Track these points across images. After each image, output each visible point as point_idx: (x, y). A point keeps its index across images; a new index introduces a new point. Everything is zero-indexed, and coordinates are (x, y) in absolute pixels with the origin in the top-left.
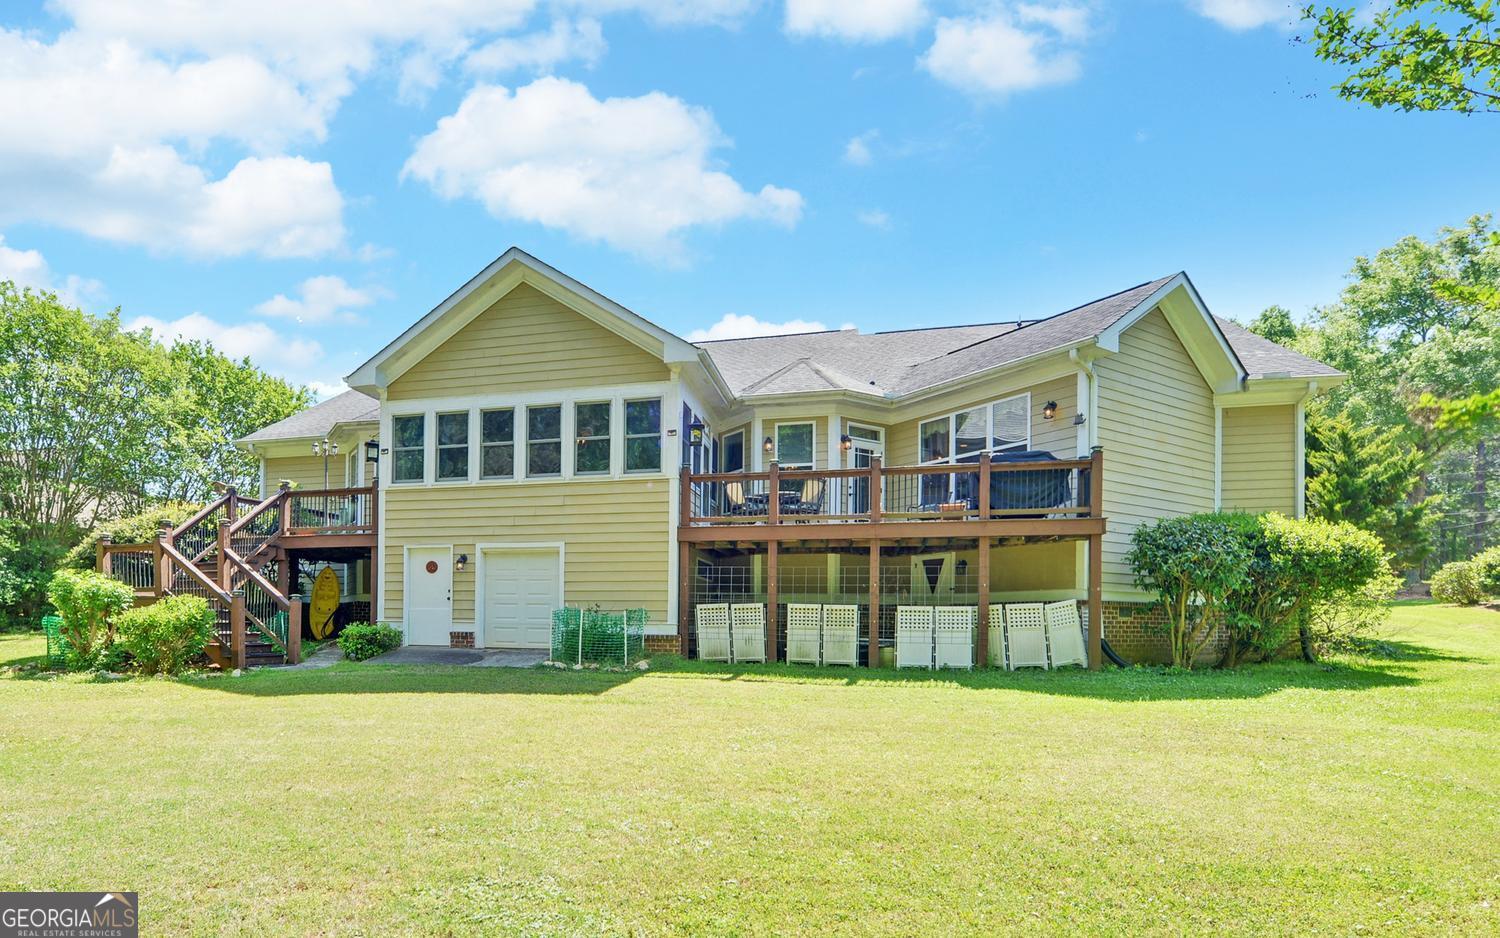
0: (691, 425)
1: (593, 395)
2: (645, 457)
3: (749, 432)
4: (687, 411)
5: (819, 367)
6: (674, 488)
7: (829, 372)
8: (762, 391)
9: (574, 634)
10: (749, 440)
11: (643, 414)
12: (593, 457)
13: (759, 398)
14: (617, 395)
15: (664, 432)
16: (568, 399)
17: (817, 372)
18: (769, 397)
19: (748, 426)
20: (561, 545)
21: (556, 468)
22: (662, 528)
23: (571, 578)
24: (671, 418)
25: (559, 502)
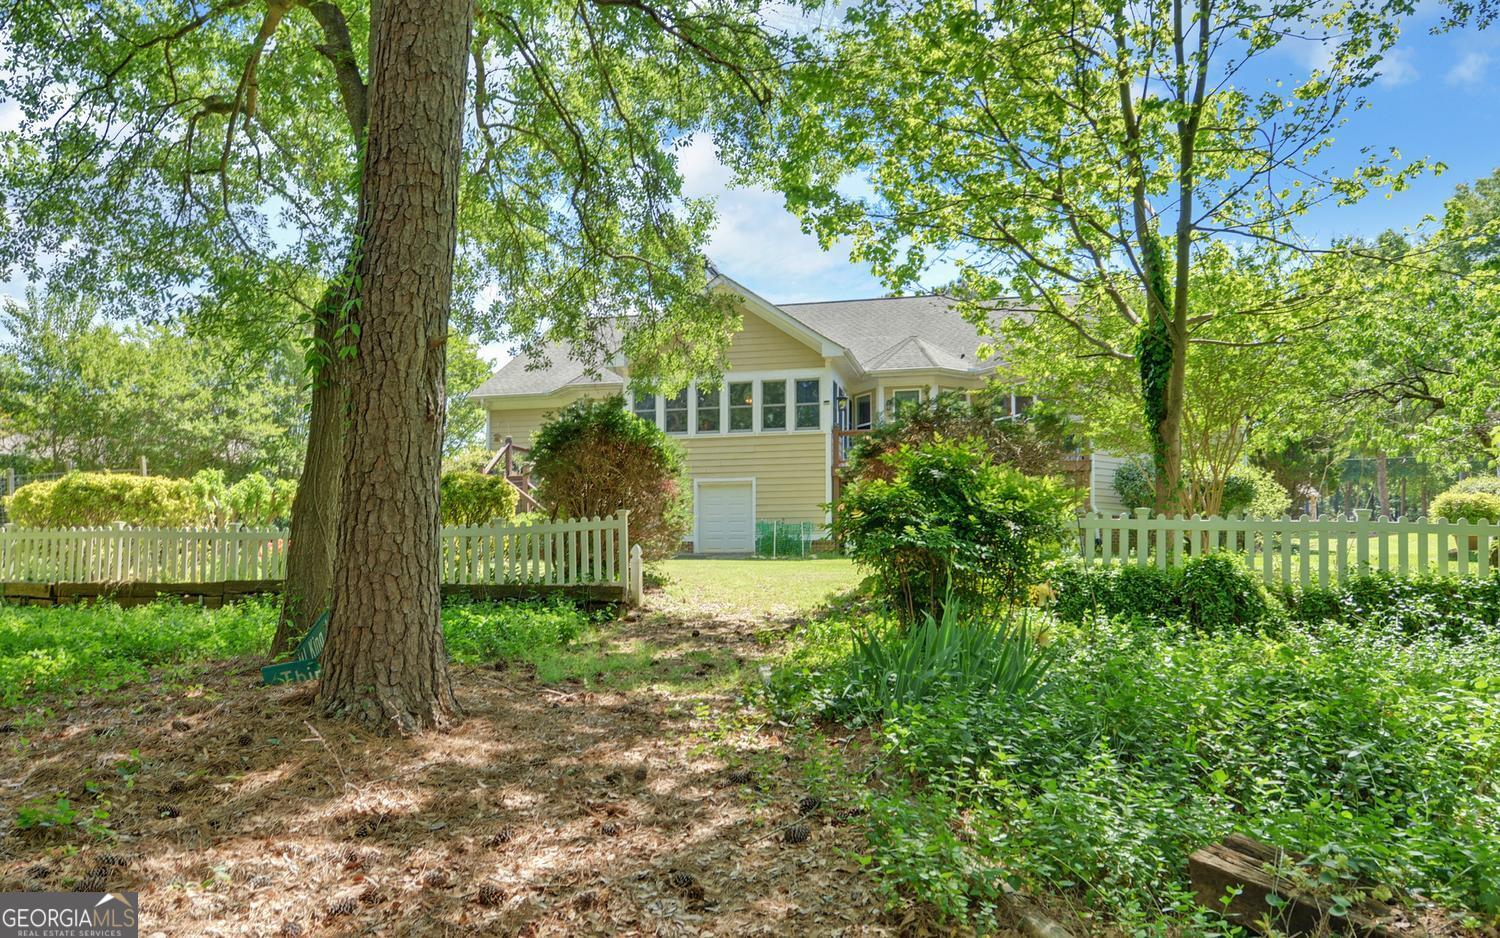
0: (838, 397)
1: (773, 376)
2: (809, 419)
3: (874, 395)
4: (835, 385)
5: (923, 344)
6: (829, 440)
7: (931, 350)
8: (883, 367)
9: (770, 538)
10: (874, 402)
11: (808, 390)
12: (775, 419)
13: (883, 372)
14: (790, 376)
15: (822, 401)
16: (757, 378)
17: (922, 350)
18: (889, 372)
19: (874, 391)
20: (753, 479)
21: (749, 426)
22: (820, 467)
23: (762, 502)
24: (826, 393)
25: (752, 449)
